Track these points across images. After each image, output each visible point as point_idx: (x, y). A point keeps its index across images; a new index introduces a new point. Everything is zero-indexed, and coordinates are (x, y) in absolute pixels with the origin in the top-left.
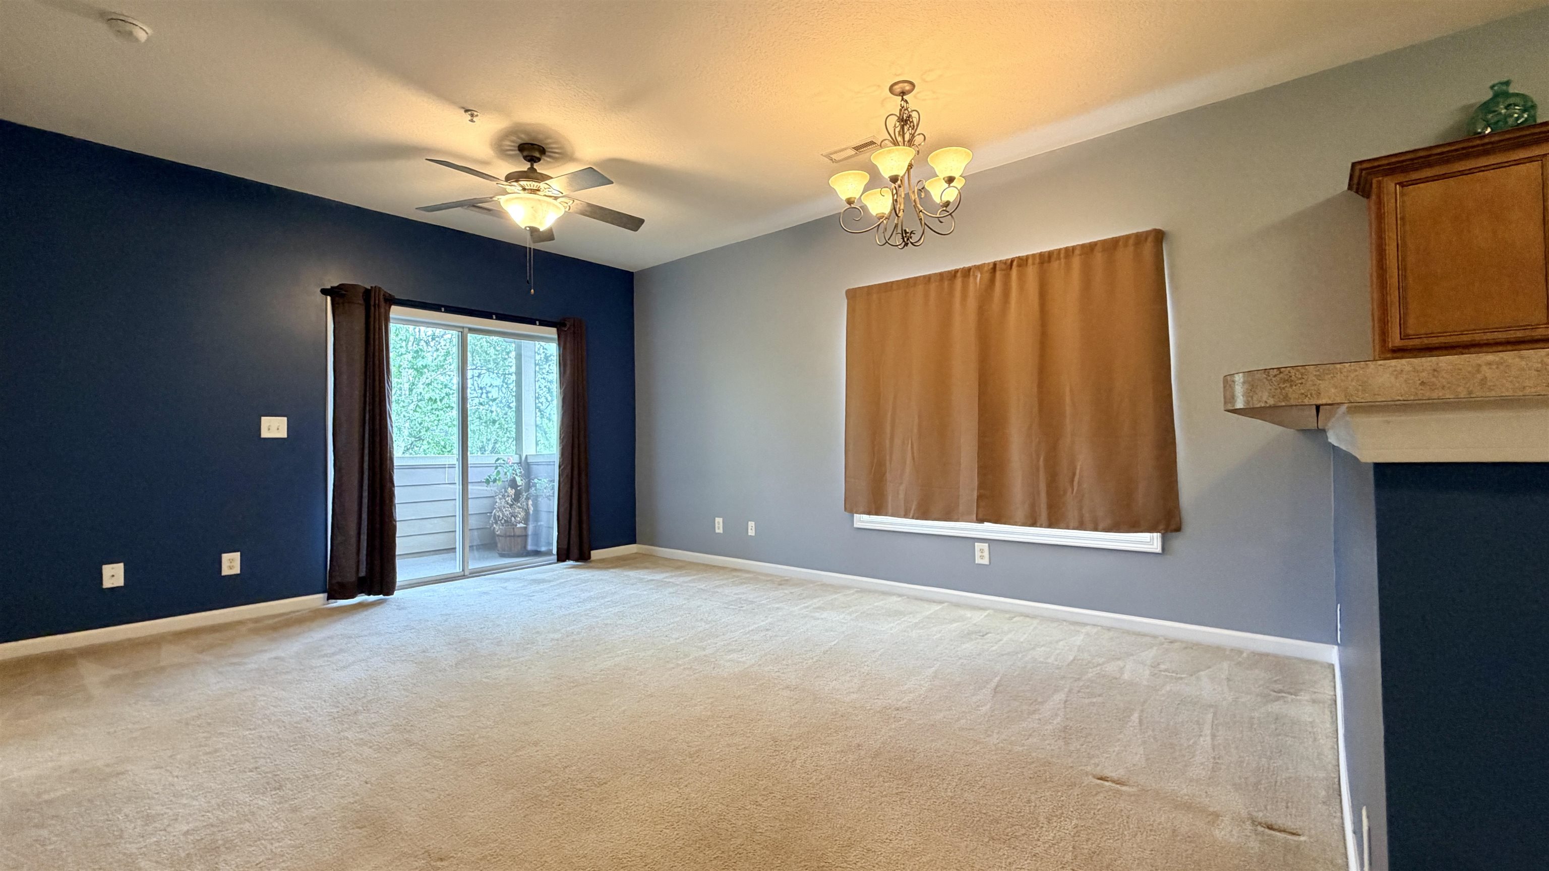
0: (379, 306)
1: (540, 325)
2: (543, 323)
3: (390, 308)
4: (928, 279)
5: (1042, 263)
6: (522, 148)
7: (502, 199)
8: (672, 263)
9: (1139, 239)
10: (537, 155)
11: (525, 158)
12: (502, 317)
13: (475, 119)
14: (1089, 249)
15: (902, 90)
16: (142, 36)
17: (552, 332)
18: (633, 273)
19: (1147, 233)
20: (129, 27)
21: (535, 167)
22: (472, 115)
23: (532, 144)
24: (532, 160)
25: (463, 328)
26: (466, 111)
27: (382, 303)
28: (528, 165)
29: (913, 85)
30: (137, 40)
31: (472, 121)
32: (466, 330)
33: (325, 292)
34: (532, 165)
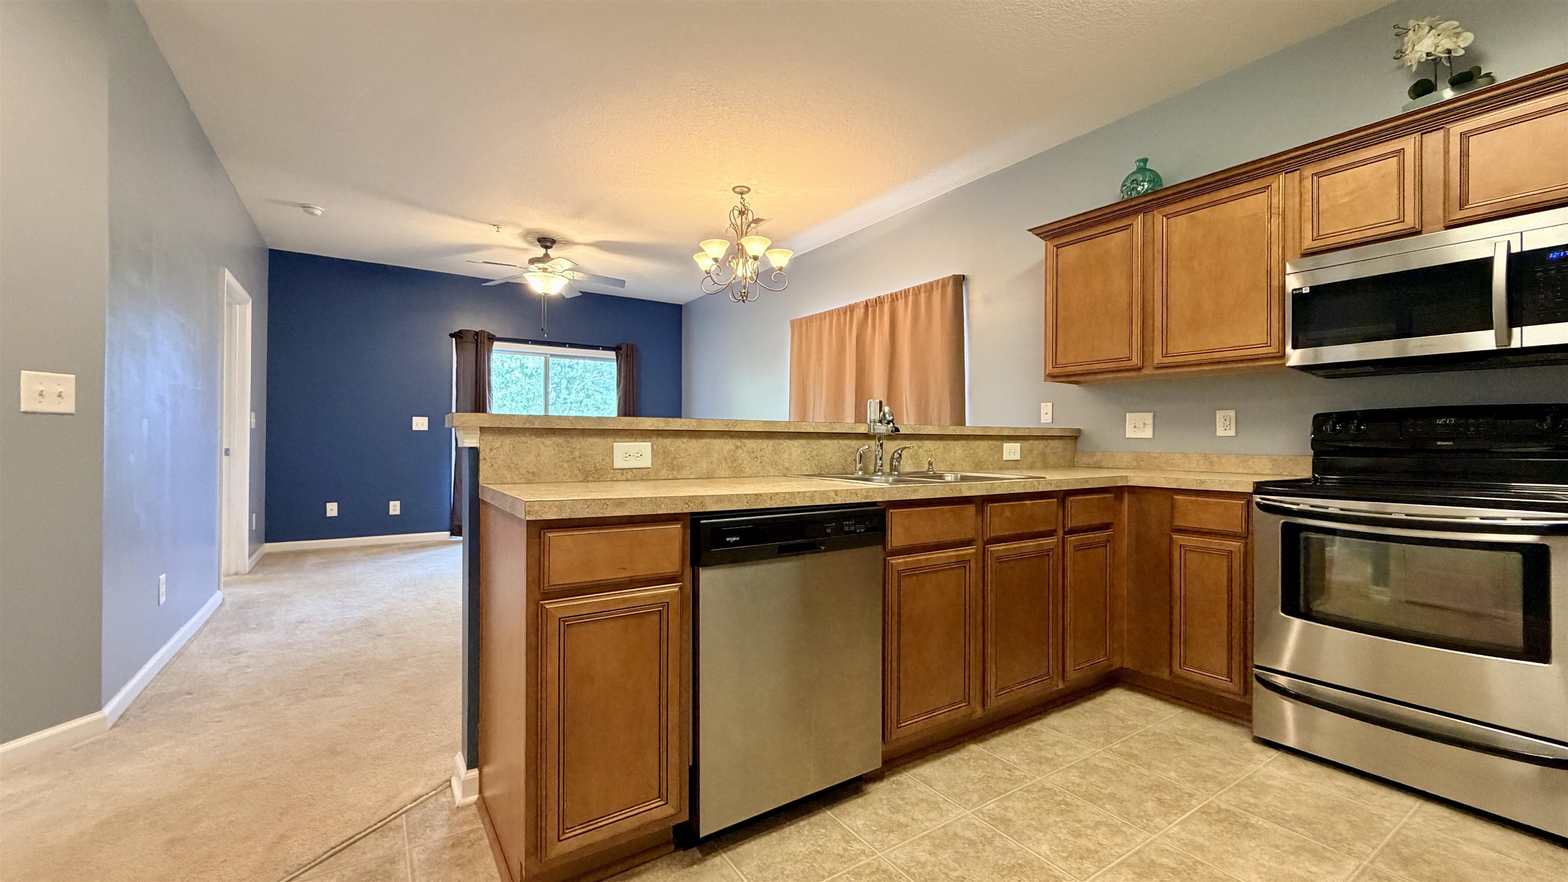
0: (484, 343)
1: (602, 350)
2: (605, 348)
3: (493, 344)
4: (831, 313)
5: (893, 301)
6: (539, 240)
7: (526, 275)
8: (696, 299)
9: (944, 283)
10: (549, 244)
11: (542, 246)
12: (572, 345)
13: (500, 230)
14: (917, 290)
15: (742, 191)
16: (319, 213)
17: (612, 355)
18: (681, 306)
19: (949, 278)
20: (312, 210)
21: (548, 252)
22: (498, 228)
23: (544, 238)
24: (547, 248)
25: (546, 354)
26: (494, 226)
27: (486, 341)
28: (543, 251)
29: (749, 190)
30: (316, 215)
31: (498, 231)
32: (549, 356)
33: (452, 335)
34: (546, 251)
